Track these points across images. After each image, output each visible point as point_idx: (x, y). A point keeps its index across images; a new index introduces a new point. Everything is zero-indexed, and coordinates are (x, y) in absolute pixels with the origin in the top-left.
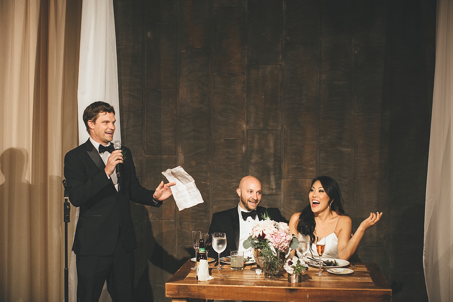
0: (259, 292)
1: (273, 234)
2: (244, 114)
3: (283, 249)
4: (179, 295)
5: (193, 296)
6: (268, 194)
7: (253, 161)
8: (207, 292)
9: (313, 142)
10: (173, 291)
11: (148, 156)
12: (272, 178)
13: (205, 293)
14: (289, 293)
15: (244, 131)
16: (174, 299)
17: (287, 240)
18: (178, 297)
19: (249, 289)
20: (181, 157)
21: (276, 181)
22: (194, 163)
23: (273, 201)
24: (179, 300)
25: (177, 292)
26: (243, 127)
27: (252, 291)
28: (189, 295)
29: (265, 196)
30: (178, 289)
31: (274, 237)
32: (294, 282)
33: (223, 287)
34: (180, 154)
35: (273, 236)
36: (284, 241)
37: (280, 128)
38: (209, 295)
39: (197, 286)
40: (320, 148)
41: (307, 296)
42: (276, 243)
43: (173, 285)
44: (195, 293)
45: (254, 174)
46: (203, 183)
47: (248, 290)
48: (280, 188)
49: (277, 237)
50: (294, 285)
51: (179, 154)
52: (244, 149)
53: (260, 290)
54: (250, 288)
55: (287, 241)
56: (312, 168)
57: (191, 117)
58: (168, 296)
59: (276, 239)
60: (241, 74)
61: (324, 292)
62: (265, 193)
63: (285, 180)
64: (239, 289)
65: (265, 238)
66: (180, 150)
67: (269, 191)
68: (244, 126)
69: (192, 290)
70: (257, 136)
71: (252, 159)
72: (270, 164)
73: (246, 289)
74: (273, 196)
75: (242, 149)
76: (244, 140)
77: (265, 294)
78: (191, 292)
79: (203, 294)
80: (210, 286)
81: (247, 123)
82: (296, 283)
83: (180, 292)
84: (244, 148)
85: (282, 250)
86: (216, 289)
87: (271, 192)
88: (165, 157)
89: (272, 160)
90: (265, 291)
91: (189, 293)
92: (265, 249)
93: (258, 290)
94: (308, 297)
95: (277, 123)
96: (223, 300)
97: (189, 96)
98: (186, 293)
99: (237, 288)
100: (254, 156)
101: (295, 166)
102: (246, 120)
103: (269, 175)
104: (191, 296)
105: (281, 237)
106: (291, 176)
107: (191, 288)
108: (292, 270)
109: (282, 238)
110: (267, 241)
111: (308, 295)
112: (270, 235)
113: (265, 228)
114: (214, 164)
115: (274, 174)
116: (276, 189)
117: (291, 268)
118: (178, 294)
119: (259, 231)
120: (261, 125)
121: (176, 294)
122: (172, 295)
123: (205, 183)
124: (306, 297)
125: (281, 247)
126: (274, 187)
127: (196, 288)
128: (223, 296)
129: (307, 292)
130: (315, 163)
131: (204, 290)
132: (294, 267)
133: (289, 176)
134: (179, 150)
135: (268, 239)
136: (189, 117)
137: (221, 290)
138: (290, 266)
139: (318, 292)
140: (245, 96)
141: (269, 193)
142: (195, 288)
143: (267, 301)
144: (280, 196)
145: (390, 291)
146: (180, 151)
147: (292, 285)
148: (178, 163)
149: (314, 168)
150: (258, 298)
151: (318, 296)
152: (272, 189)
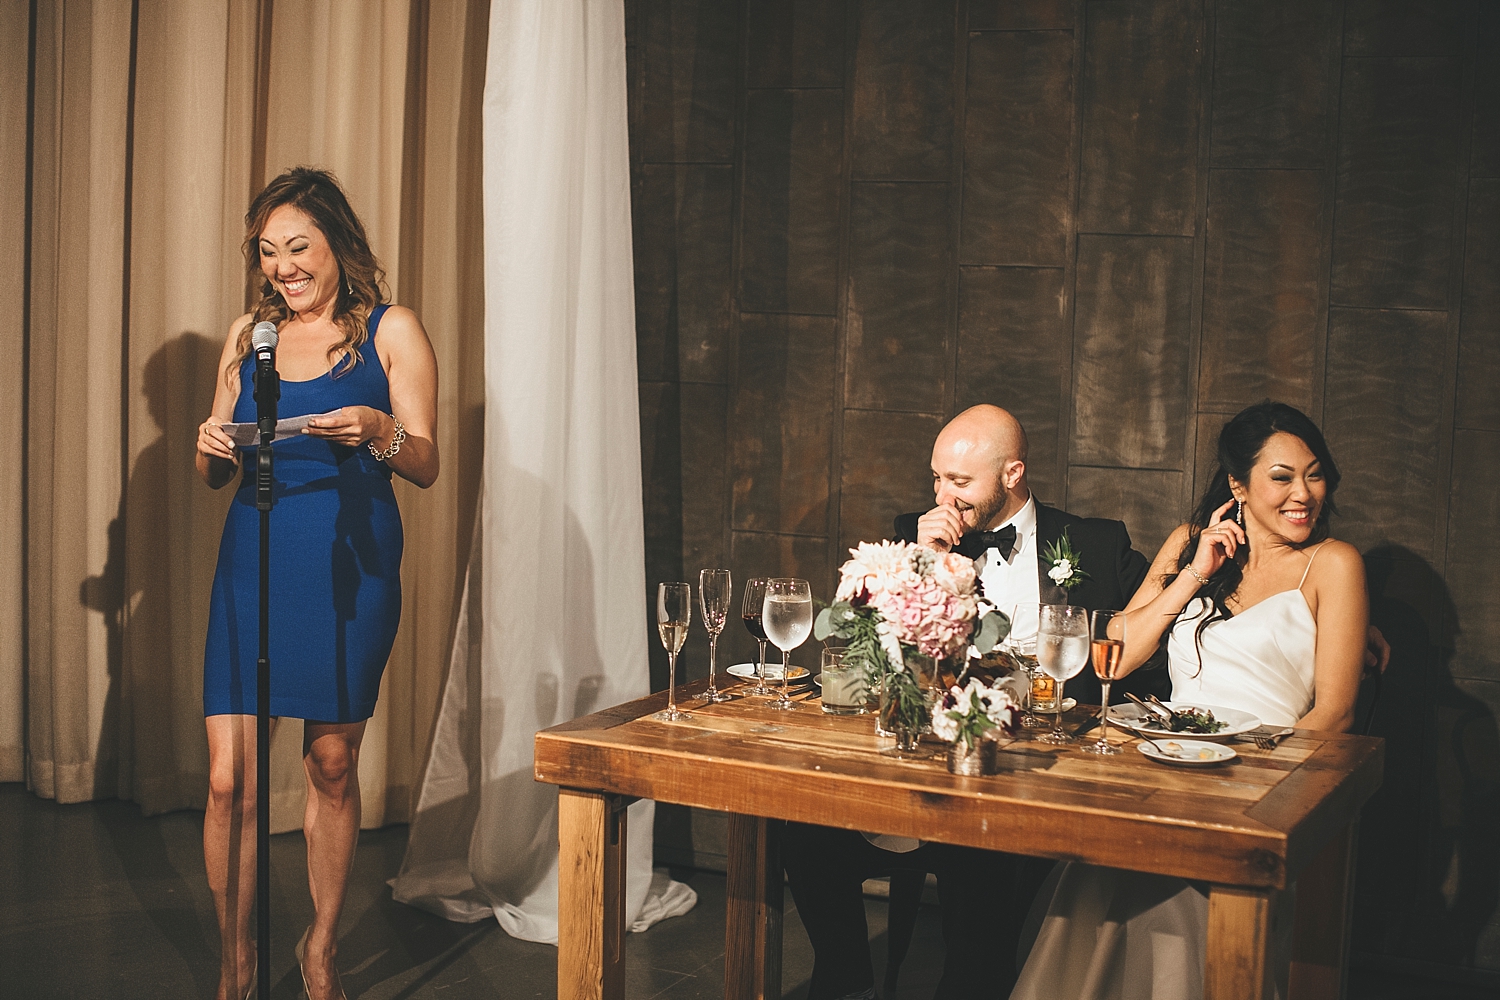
0: (823, 794)
1: (899, 594)
2: (1067, 176)
3: (937, 650)
4: (574, 777)
5: (617, 786)
6: (1138, 465)
7: (1092, 345)
8: (660, 778)
9: (1308, 285)
10: (555, 760)
11: (749, 316)
12: (1157, 411)
13: (653, 779)
14: (921, 807)
15: (1063, 239)
16: (567, 791)
17: (954, 617)
18: (571, 783)
19: (792, 779)
20: (851, 324)
21: (1168, 419)
22: (893, 347)
23: (1156, 491)
24: (580, 796)
25: (568, 767)
26: (1062, 225)
27: (801, 787)
28: (604, 779)
29: (1129, 473)
30: (572, 756)
31: (901, 602)
32: (967, 773)
33: (707, 762)
34: (851, 315)
35: (898, 599)
36: (940, 620)
37: (1188, 231)
38: (667, 789)
39: (629, 751)
40: (1330, 306)
41: (981, 824)
42: (905, 624)
43: (556, 741)
44: (621, 774)
45: (1096, 392)
46: (923, 415)
47: (787, 781)
48: (1182, 446)
49: (912, 605)
50: (965, 782)
51: (847, 313)
52: (1062, 301)
53: (825, 788)
54: (793, 775)
55: (956, 621)
56: (1299, 380)
57: (890, 185)
58: (542, 776)
59: (908, 611)
60: (1061, 33)
61: (1040, 817)
62: (1127, 461)
63: (1201, 418)
64: (759, 774)
65: (871, 604)
66: (850, 299)
67: (1142, 454)
68: (1066, 221)
69: (613, 765)
70: (1108, 257)
71: (1089, 337)
72: (1152, 359)
73: (782, 779)
74: (1157, 475)
75: (1057, 301)
76: (1063, 269)
77: (843, 801)
78: (610, 769)
79: (646, 781)
80: (668, 757)
81: (1077, 210)
82: (972, 776)
83: (579, 768)
84: (1061, 299)
85: (934, 652)
86: (687, 768)
87: (1148, 458)
88: (803, 321)
89: (1159, 343)
90: (843, 791)
91: (605, 773)
92: (863, 645)
93: (821, 787)
94: (985, 828)
95: (1180, 212)
96: (707, 807)
97: (884, 114)
98: (596, 773)
99: (754, 773)
100: (1096, 329)
101: (1238, 370)
102: (1071, 198)
103: (1145, 399)
104: (610, 783)
105: (925, 607)
106: (1222, 403)
107: (610, 757)
108: (948, 725)
109: (932, 608)
110: (875, 615)
111: (985, 822)
112: (890, 596)
113: (877, 571)
114: (960, 352)
115: (1164, 396)
116: (1169, 447)
117: (947, 719)
118: (571, 773)
119: (855, 579)
120: (1125, 218)
121: (564, 774)
122: (554, 774)
123: (927, 419)
124: (979, 830)
125: (928, 642)
126: (1161, 441)
127: (627, 758)
128: (707, 795)
129: (982, 811)
130: (1311, 359)
131: (651, 768)
132: (958, 717)
133: (1217, 404)
134: (848, 300)
135: (879, 610)
136: (884, 184)
137: (702, 771)
138: (947, 711)
139: (1019, 816)
140: (1073, 112)
141: (1141, 464)
142: (623, 760)
143: (850, 826)
144: (1181, 474)
145: (1280, 840)
146: (852, 304)
147: (957, 782)
148: (843, 345)
149: (1307, 381)
150: (819, 816)
151: (1021, 828)
152: (1154, 450)
